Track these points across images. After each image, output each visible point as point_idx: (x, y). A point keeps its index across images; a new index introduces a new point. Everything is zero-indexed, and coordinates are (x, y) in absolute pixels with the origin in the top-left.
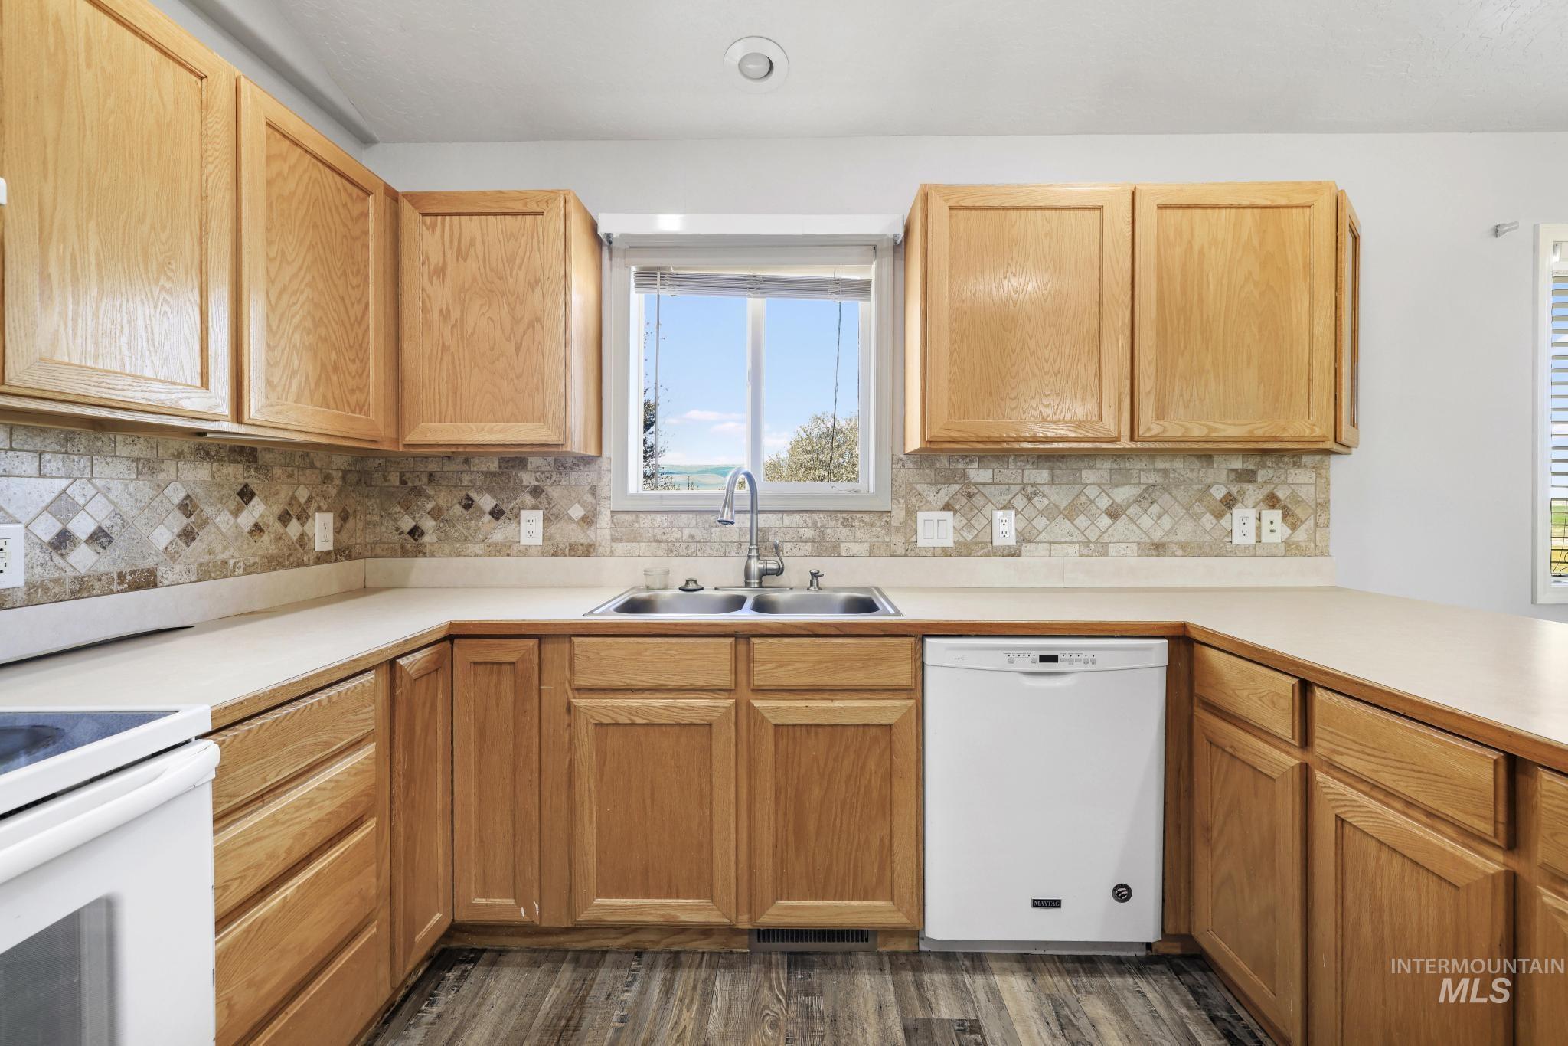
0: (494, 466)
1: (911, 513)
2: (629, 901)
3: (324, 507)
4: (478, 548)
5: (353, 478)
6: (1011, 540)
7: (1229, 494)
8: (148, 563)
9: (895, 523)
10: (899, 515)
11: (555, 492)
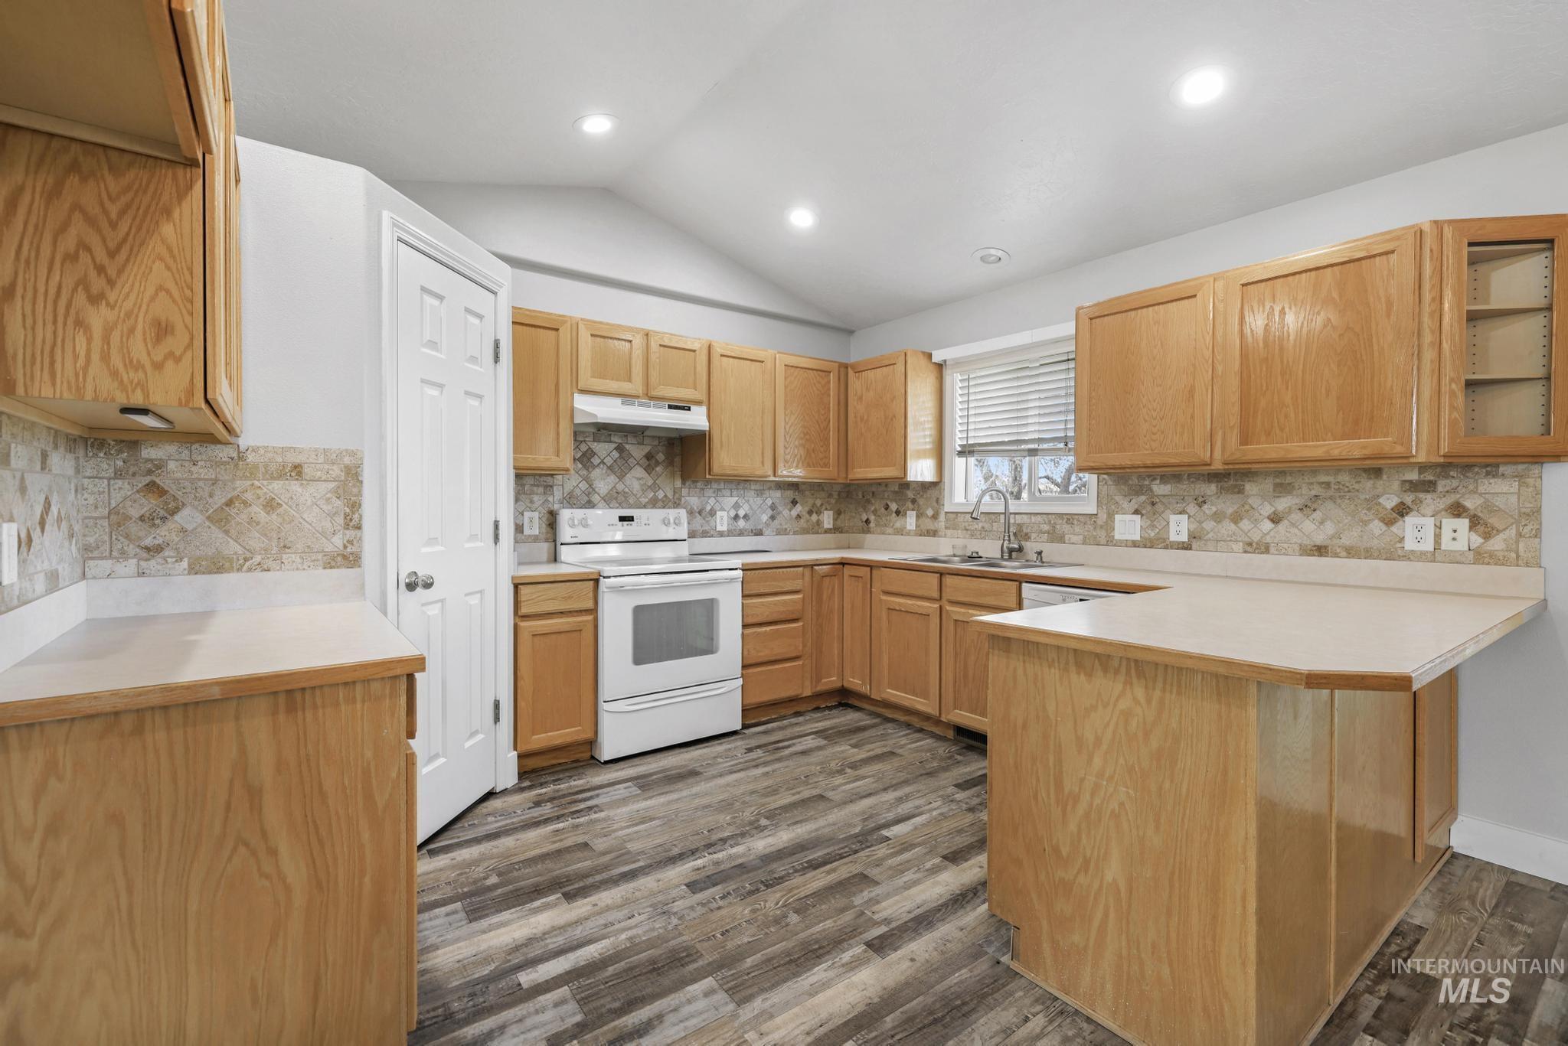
0: (897, 489)
1: (1111, 516)
2: (898, 693)
3: (828, 508)
4: (889, 530)
5: (844, 495)
6: (1184, 538)
7: (1402, 503)
8: (760, 527)
9: (1100, 522)
10: (1103, 516)
11: (921, 501)
